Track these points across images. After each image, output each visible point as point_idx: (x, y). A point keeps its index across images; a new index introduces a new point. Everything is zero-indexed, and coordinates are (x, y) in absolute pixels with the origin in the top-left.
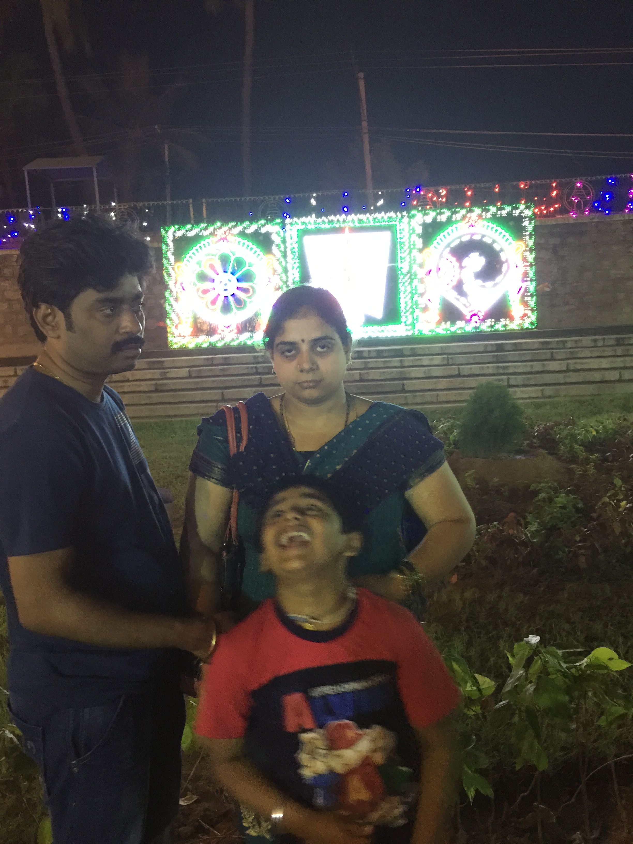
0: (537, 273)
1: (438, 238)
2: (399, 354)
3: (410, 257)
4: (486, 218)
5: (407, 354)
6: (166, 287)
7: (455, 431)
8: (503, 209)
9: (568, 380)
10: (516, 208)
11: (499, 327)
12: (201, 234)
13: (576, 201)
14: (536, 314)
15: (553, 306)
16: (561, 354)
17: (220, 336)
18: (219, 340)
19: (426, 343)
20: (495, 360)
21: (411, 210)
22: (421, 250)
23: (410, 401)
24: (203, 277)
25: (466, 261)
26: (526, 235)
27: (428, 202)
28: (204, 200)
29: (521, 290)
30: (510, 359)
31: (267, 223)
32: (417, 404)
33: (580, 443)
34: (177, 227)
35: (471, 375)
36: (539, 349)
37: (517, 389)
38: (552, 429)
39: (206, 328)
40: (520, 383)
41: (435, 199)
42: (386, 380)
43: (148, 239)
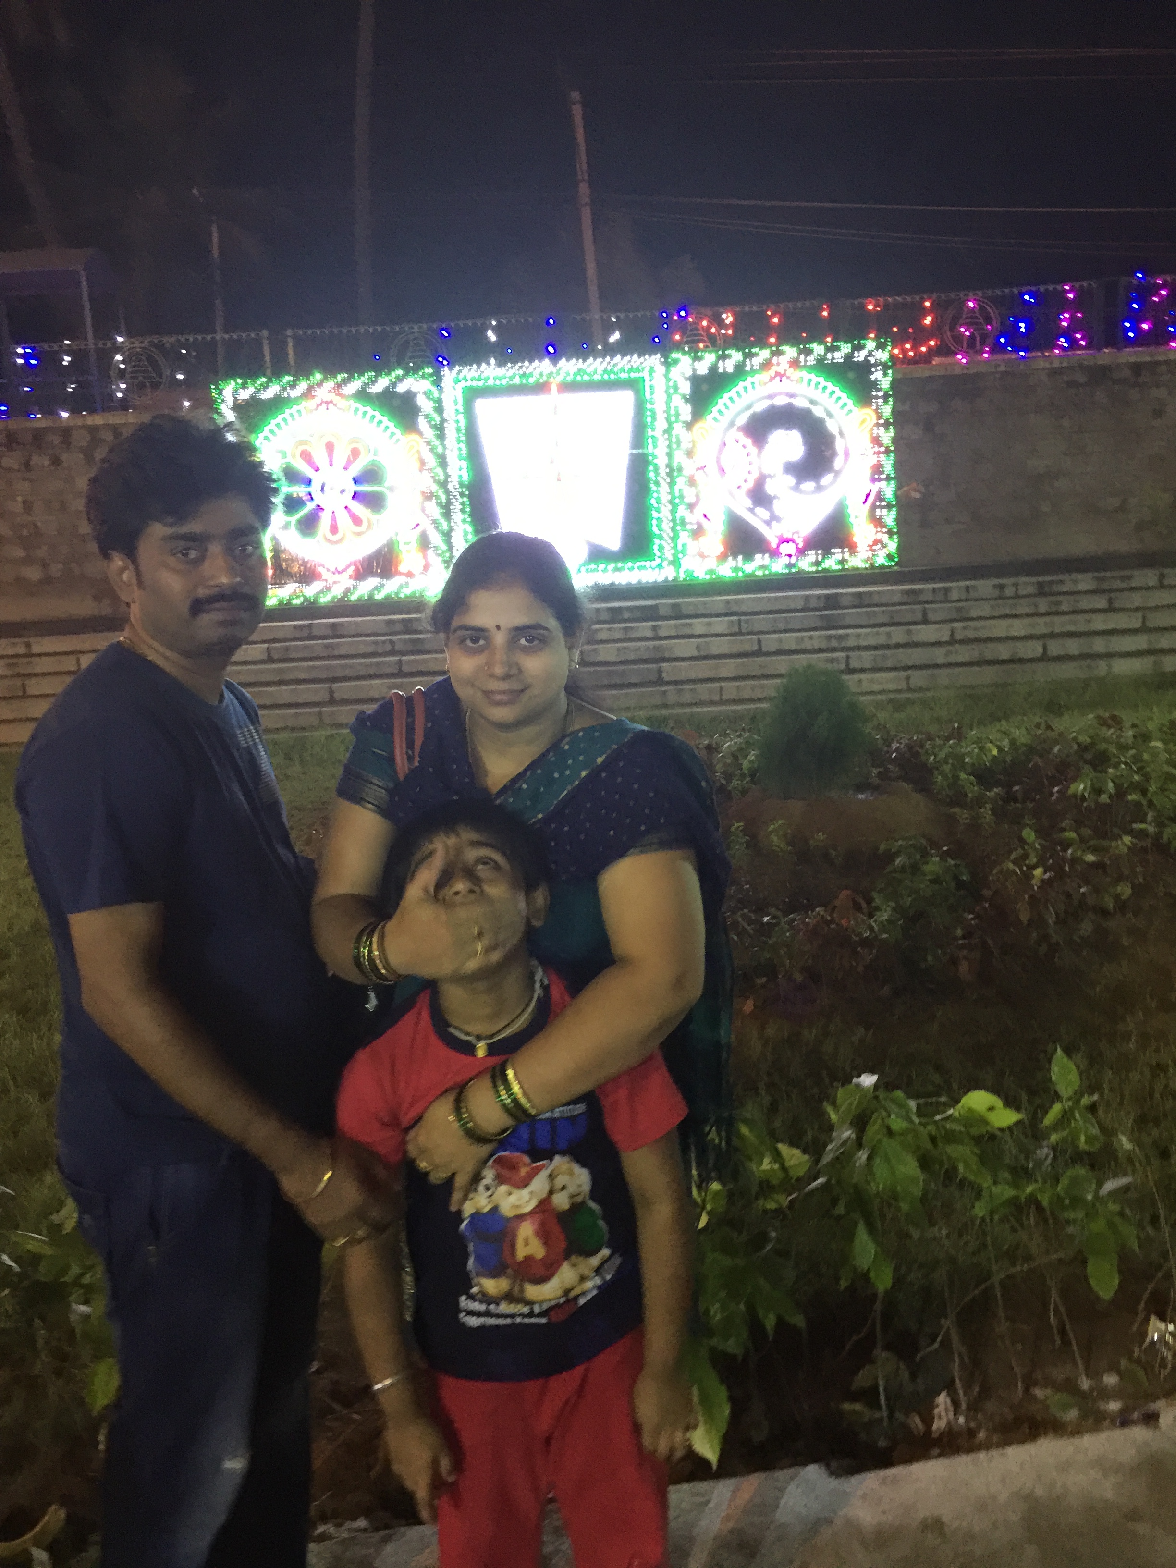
0: (898, 466)
1: (720, 402)
2: (650, 614)
3: (669, 439)
4: (805, 366)
5: (666, 614)
7: (753, 752)
8: (838, 349)
9: (952, 659)
10: (860, 348)
11: (831, 563)
12: (285, 395)
13: (968, 334)
14: (896, 540)
15: (926, 525)
16: (938, 611)
17: (324, 583)
18: (322, 591)
19: (699, 595)
20: (823, 623)
21: (670, 351)
22: (689, 426)
23: (672, 698)
24: (290, 476)
25: (768, 445)
26: (877, 397)
27: (701, 335)
28: (289, 332)
29: (869, 498)
30: (848, 621)
31: (407, 374)
32: (685, 705)
33: (970, 771)
34: (239, 380)
35: (779, 652)
36: (900, 604)
37: (863, 676)
38: (922, 746)
39: (296, 569)
40: (868, 665)
41: (713, 330)
42: (627, 662)
43: (187, 403)
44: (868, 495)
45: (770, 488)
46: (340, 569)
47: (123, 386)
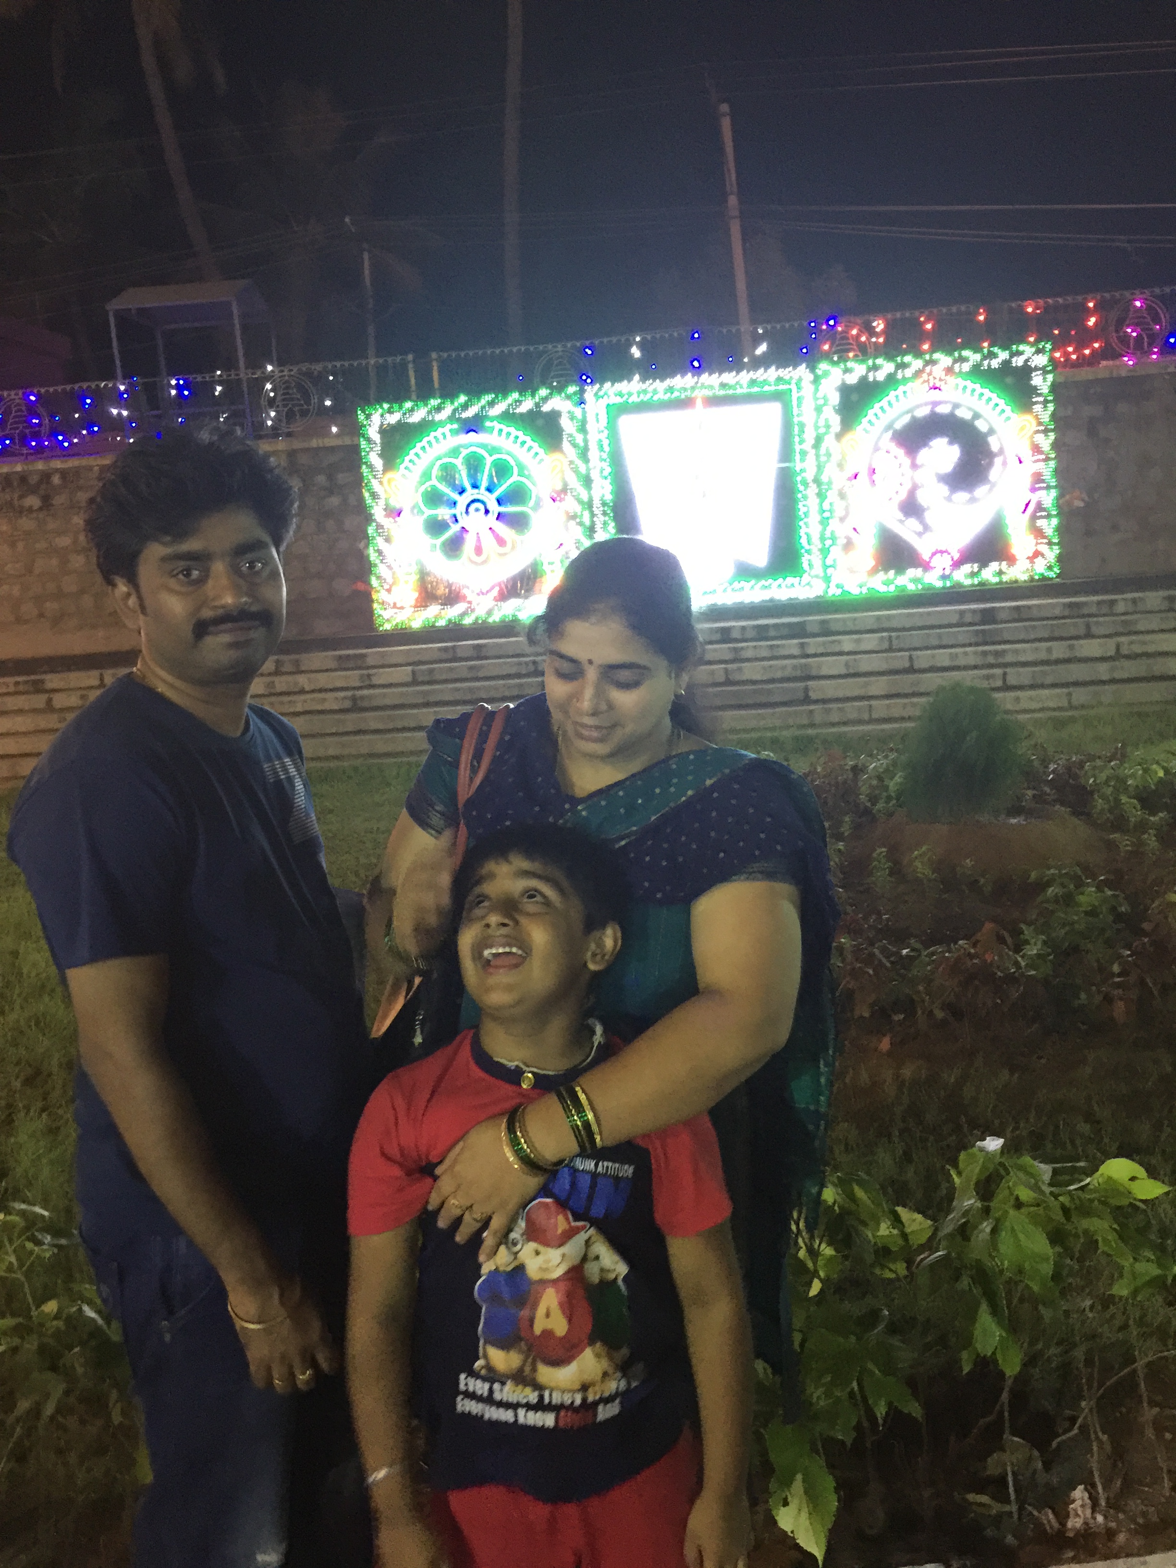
0: (1058, 472)
1: (871, 412)
2: (798, 632)
3: (818, 452)
4: (961, 374)
5: (813, 631)
6: (368, 518)
7: (900, 774)
8: (994, 355)
9: (1118, 675)
10: (1019, 353)
11: (990, 574)
12: (430, 419)
13: (1134, 334)
14: (1057, 550)
15: (1090, 533)
16: (1104, 624)
17: (468, 605)
18: (466, 613)
19: (849, 612)
20: (980, 639)
21: (819, 362)
22: (839, 436)
23: (818, 719)
24: (434, 498)
25: (924, 455)
26: (1037, 403)
27: (852, 344)
28: (434, 355)
29: (1029, 507)
30: (1007, 636)
31: (553, 395)
32: (833, 725)
33: (1133, 794)
34: (386, 406)
35: (933, 669)
36: (1064, 618)
37: (1019, 693)
38: (1081, 765)
39: (441, 591)
40: (1027, 682)
41: (863, 339)
42: (772, 681)
43: (334, 429)
44: (1027, 505)
45: (922, 498)
46: (484, 591)
47: (273, 414)
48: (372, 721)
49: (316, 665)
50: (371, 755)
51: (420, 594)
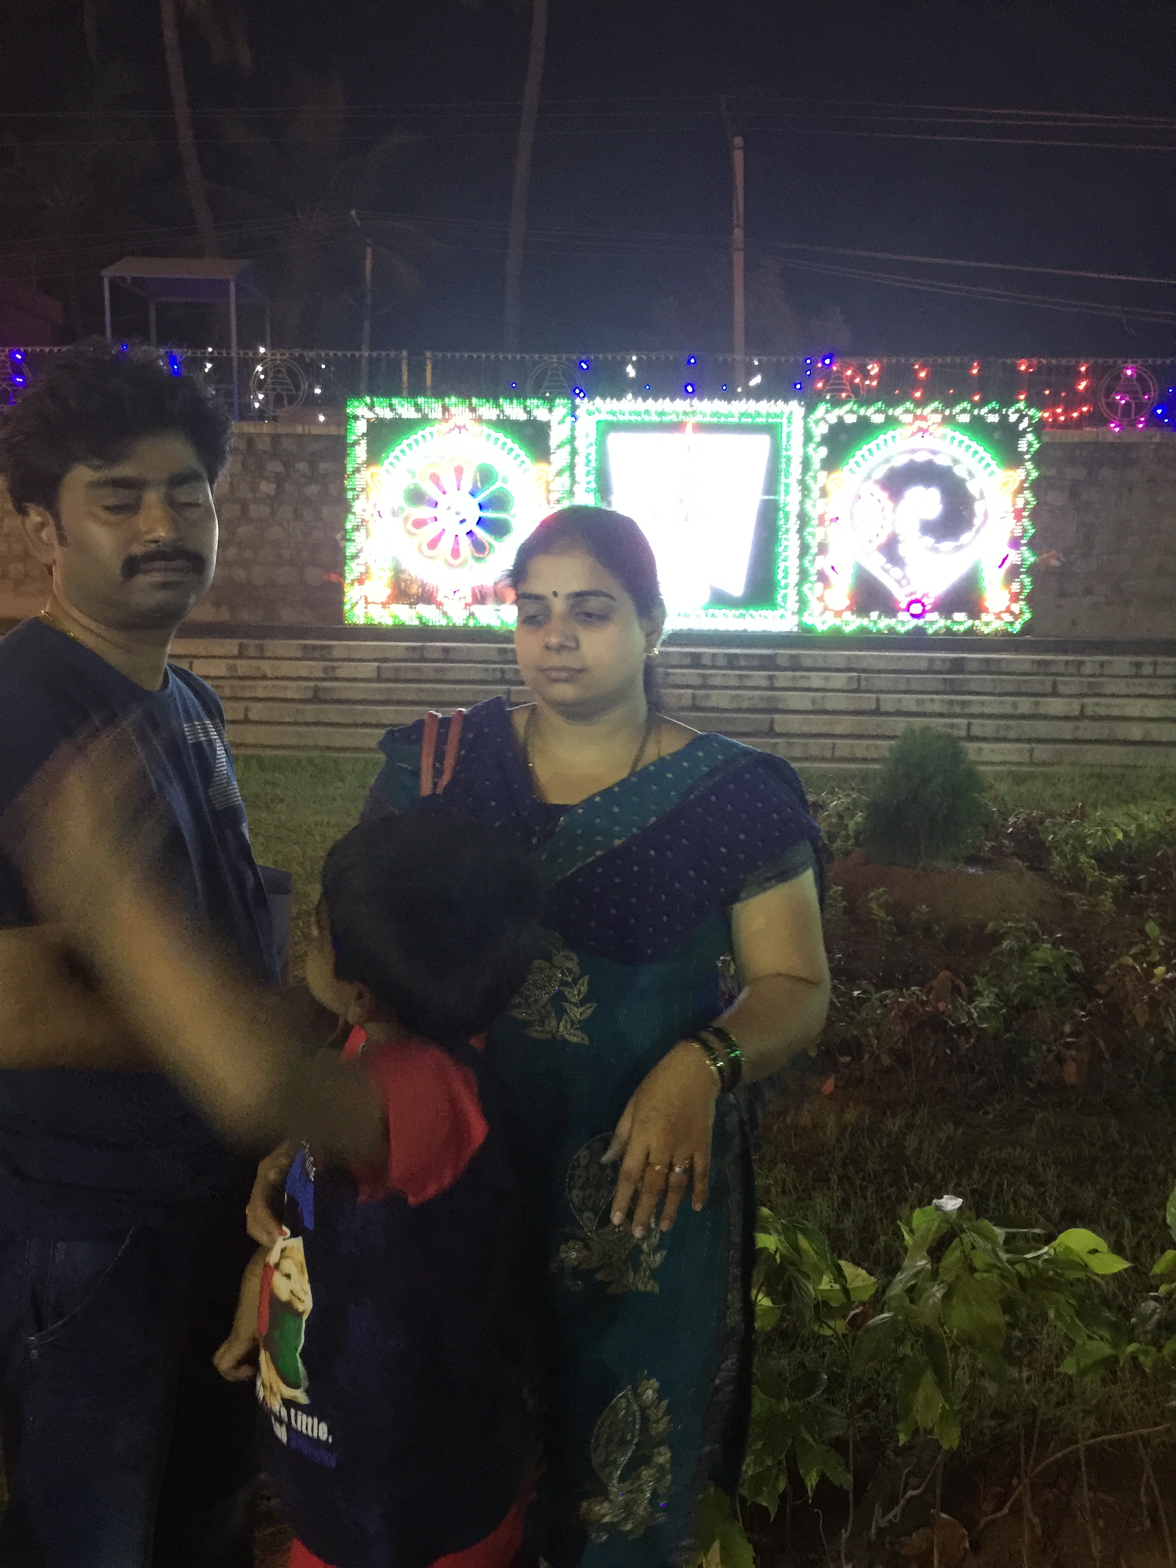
1: (858, 454)
2: (767, 664)
5: (783, 665)
6: (348, 510)
7: (859, 814)
9: (1080, 734)
11: (961, 621)
13: (1123, 402)
15: (1062, 594)
16: (1070, 685)
17: (440, 607)
18: (439, 615)
19: (821, 648)
20: (946, 687)
24: (417, 497)
25: (905, 500)
27: (845, 385)
28: (428, 354)
29: (1006, 562)
30: (973, 687)
31: (544, 404)
33: (1091, 854)
35: (899, 713)
36: (1031, 674)
37: (983, 745)
38: (1042, 822)
39: (414, 590)
40: (990, 733)
41: (857, 380)
42: (740, 710)
43: (322, 418)
44: (1005, 560)
45: (902, 545)
47: (261, 396)
48: (332, 713)
49: (280, 653)
50: (329, 748)
51: (393, 592)
